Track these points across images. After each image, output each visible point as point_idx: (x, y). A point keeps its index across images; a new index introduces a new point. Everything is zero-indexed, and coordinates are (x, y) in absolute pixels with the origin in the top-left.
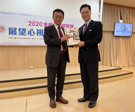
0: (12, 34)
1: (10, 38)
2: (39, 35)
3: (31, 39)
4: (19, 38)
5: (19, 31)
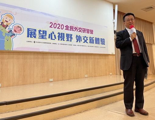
0: (31, 37)
1: (29, 42)
3: (52, 43)
4: (39, 42)
5: (39, 33)
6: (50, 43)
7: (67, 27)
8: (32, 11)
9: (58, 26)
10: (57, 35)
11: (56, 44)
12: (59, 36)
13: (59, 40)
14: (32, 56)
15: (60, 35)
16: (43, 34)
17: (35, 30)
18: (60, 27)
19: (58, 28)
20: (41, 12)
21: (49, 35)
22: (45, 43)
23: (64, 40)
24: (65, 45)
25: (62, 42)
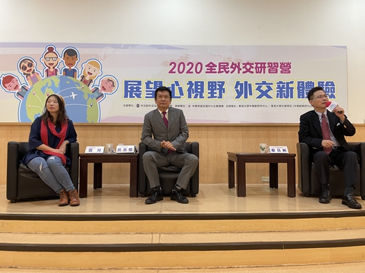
0: (131, 96)
1: (127, 106)
2: (193, 95)
4: (147, 106)
5: (148, 87)
7: (211, 67)
8: (133, 46)
9: (187, 68)
10: (185, 88)
11: (184, 106)
12: (189, 90)
13: (190, 97)
14: (135, 132)
15: (194, 87)
17: (139, 83)
18: (193, 70)
19: (188, 72)
20: (152, 46)
23: (201, 97)
24: (205, 108)
25: (198, 101)
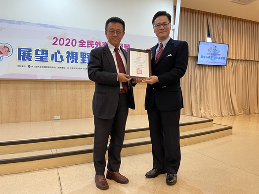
0: (24, 59)
1: (20, 66)
2: (70, 61)
4: (36, 67)
6: (53, 67)
7: (82, 43)
8: (24, 23)
9: (66, 42)
10: (65, 56)
11: (64, 68)
12: (68, 57)
13: (68, 62)
14: (27, 86)
16: (42, 55)
17: (30, 50)
18: (70, 44)
19: (67, 45)
20: (39, 24)
21: (53, 55)
22: (45, 67)
23: (76, 62)
24: (79, 70)
25: (74, 65)
